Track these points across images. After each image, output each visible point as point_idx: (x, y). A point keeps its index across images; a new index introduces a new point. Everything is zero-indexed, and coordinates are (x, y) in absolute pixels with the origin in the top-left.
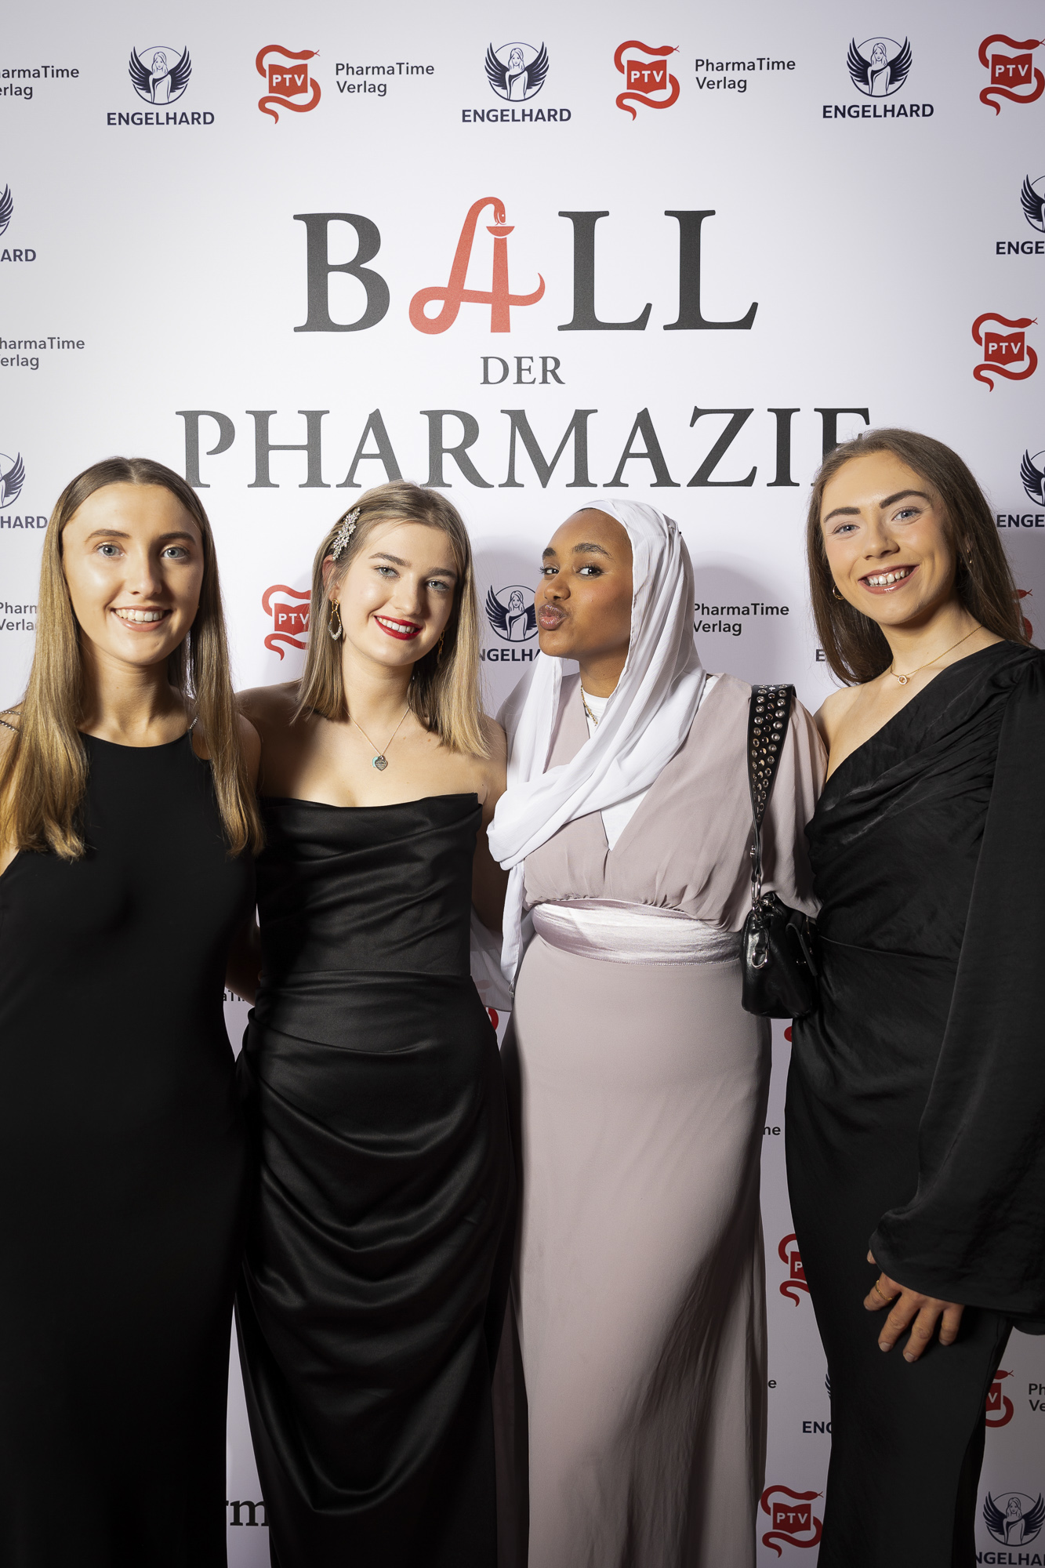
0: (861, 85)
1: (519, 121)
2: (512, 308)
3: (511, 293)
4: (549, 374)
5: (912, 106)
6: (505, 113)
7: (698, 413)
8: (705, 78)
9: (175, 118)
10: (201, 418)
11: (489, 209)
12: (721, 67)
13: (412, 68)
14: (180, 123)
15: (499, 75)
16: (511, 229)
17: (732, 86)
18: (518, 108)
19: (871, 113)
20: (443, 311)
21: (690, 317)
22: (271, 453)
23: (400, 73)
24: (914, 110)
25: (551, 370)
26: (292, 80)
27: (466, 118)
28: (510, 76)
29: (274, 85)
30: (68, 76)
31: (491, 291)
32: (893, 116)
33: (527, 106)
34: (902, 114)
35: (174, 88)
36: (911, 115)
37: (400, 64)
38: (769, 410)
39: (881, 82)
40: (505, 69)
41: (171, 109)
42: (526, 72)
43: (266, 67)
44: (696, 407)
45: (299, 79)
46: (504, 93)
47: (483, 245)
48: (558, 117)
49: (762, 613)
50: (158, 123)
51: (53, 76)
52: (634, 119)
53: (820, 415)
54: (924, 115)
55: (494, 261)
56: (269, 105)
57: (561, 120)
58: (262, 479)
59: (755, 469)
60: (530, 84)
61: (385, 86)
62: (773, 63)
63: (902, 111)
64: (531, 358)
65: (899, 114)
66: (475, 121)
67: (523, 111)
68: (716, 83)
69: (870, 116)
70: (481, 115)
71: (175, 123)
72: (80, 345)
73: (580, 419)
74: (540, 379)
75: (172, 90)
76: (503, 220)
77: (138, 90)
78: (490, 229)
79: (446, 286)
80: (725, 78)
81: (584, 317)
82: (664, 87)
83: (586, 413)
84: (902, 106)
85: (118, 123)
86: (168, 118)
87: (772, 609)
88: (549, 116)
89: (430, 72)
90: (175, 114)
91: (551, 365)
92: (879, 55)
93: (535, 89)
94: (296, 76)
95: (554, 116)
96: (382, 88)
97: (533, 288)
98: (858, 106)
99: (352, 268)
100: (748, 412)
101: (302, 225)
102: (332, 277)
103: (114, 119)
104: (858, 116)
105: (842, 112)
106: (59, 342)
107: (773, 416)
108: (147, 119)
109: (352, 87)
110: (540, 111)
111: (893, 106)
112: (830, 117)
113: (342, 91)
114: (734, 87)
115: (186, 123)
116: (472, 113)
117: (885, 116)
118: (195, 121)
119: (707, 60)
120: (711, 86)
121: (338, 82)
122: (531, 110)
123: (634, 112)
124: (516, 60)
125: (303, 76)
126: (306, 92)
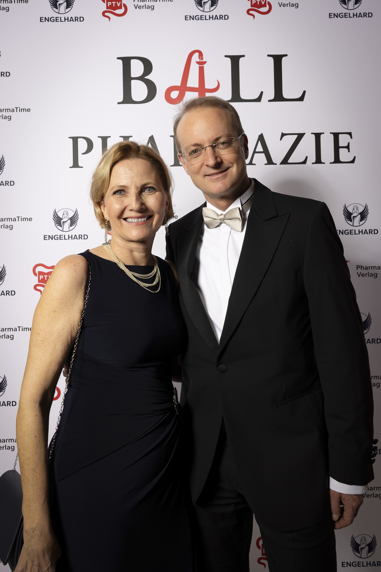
0: (343, 5)
1: (208, 20)
2: (207, 94)
5: (364, 13)
6: (202, 17)
7: (283, 135)
8: (282, 3)
9: (68, 19)
10: (79, 140)
11: (197, 54)
14: (70, 21)
15: (199, 2)
16: (205, 62)
17: (292, 6)
18: (207, 15)
19: (348, 16)
20: (178, 95)
21: (279, 97)
24: (365, 15)
26: (116, 4)
27: (187, 19)
28: (204, 2)
29: (108, 6)
31: (198, 87)
32: (357, 17)
33: (211, 14)
34: (360, 16)
35: (67, 7)
36: (364, 17)
38: (312, 133)
39: (351, 4)
41: (66, 16)
44: (282, 133)
45: (119, 4)
46: (201, 9)
47: (194, 69)
48: (223, 18)
50: (61, 21)
51: (17, 3)
52: (254, 19)
53: (332, 135)
54: (369, 17)
55: (199, 75)
56: (106, 14)
57: (225, 19)
59: (307, 157)
60: (212, 5)
61: (153, 6)
63: (360, 15)
66: (190, 20)
67: (210, 16)
68: (286, 5)
69: (347, 17)
70: (192, 17)
71: (68, 21)
72: (29, 110)
76: (202, 59)
77: (53, 8)
78: (198, 63)
79: (180, 85)
80: (289, 3)
81: (236, 97)
82: (266, 6)
84: (360, 13)
85: (44, 21)
86: (65, 19)
88: (220, 18)
90: (68, 17)
93: (214, 7)
97: (215, 86)
98: (343, 13)
99: (141, 78)
100: (304, 134)
101: (121, 62)
102: (133, 82)
103: (43, 20)
104: (343, 17)
105: (336, 16)
106: (20, 109)
107: (314, 136)
108: (57, 19)
109: (140, 7)
110: (216, 16)
111: (357, 13)
112: (332, 18)
113: (136, 8)
114: (293, 6)
115: (72, 21)
116: (189, 17)
117: (354, 17)
118: (76, 20)
120: (284, 6)
121: (134, 5)
122: (213, 16)
123: (254, 16)
125: (120, 2)
126: (122, 9)
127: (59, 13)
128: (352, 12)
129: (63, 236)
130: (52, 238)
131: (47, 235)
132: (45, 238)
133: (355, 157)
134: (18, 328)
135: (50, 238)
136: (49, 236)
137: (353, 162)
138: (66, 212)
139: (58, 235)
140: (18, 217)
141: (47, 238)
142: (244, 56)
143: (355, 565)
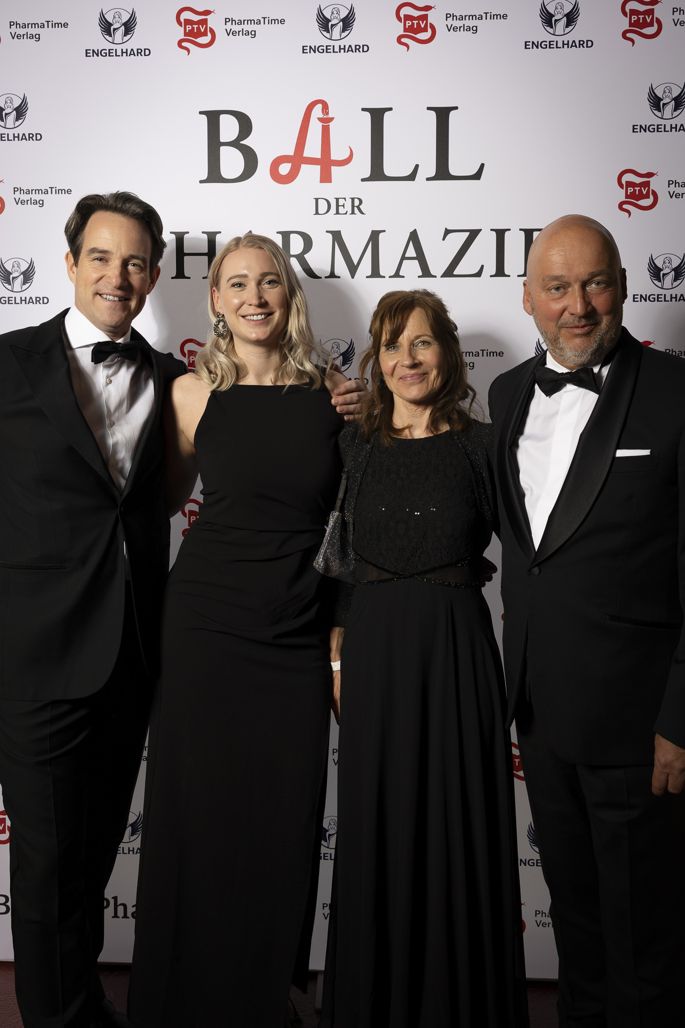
0: (548, 28)
1: (337, 52)
2: (333, 168)
3: (332, 158)
4: (356, 209)
5: (580, 41)
6: (328, 48)
7: (447, 232)
8: (452, 25)
9: (126, 53)
11: (319, 107)
12: (462, 18)
13: (272, 20)
14: (130, 56)
15: (325, 24)
16: (332, 119)
17: (468, 30)
18: (337, 44)
19: (555, 46)
20: (290, 170)
21: (443, 172)
22: (186, 258)
23: (264, 24)
24: (581, 44)
25: (357, 206)
26: (198, 29)
27: (305, 51)
28: (332, 24)
29: (187, 31)
30: (61, 27)
31: (319, 157)
32: (568, 47)
33: (342, 43)
34: (574, 46)
35: (126, 34)
36: (579, 47)
37: (264, 18)
38: (492, 230)
39: (560, 26)
40: (329, 21)
42: (341, 22)
43: (182, 20)
44: (446, 228)
45: (203, 28)
46: (328, 35)
47: (315, 128)
48: (361, 50)
49: (487, 356)
50: (116, 55)
51: (52, 27)
52: (408, 51)
53: (523, 233)
54: (587, 47)
55: (322, 139)
56: (184, 44)
58: (180, 274)
59: (482, 266)
61: (255, 31)
62: (494, 15)
64: (345, 199)
65: (572, 46)
66: (310, 52)
67: (340, 46)
68: (458, 28)
70: (314, 49)
71: (127, 55)
72: (69, 192)
73: (374, 237)
74: (350, 212)
75: (125, 35)
76: (327, 113)
77: (104, 35)
78: (320, 119)
79: (293, 155)
80: (464, 25)
82: (427, 31)
83: (378, 232)
84: (574, 41)
85: (92, 56)
86: (122, 52)
87: (493, 353)
88: (356, 49)
89: (282, 22)
90: (127, 50)
91: (357, 203)
92: (559, 10)
93: (347, 32)
94: (200, 26)
95: (358, 49)
96: (253, 33)
97: (345, 156)
98: (546, 42)
99: (235, 144)
100: (479, 231)
101: (204, 118)
102: (222, 149)
103: (90, 53)
104: (546, 48)
105: (536, 45)
106: (56, 190)
107: (494, 233)
108: (110, 53)
109: (235, 32)
110: (350, 46)
111: (568, 41)
112: (530, 48)
113: (228, 35)
114: (470, 30)
116: (308, 48)
117: (563, 47)
118: (139, 54)
119: (453, 14)
120: (455, 30)
121: (226, 30)
122: (345, 46)
123: (408, 46)
124: (335, 15)
125: (205, 26)
126: (207, 36)
127: (113, 43)
128: (560, 40)
142: (391, 109)
143: (532, 864)
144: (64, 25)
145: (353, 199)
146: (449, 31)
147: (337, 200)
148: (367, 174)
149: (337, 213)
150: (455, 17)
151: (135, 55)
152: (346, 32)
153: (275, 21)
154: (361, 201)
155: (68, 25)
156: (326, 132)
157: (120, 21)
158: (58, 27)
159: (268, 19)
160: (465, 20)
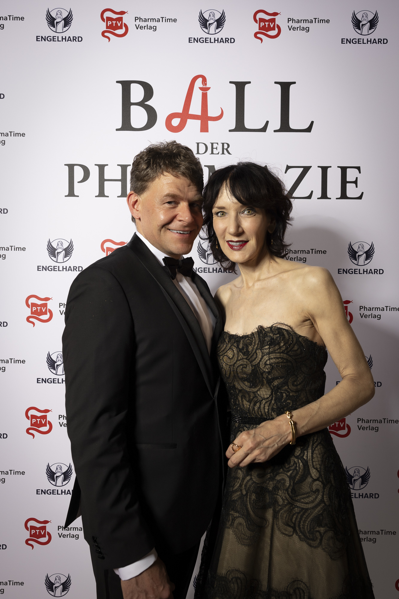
0: (357, 30)
1: (213, 43)
2: (209, 122)
3: (209, 115)
4: (225, 150)
5: (379, 39)
6: (207, 39)
7: (288, 168)
8: (292, 26)
9: (65, 39)
10: (75, 167)
11: (200, 80)
12: (298, 21)
13: (168, 19)
14: (68, 41)
15: (204, 23)
16: (209, 88)
20: (180, 123)
21: (285, 127)
22: (106, 182)
23: (162, 22)
24: (380, 41)
26: (116, 24)
27: (191, 41)
28: (209, 23)
29: (108, 25)
30: (19, 20)
31: (200, 115)
32: (371, 43)
34: (375, 43)
35: (65, 26)
36: (379, 43)
37: (162, 18)
38: (318, 167)
39: (366, 29)
40: (207, 21)
42: (216, 22)
43: (105, 18)
44: (287, 165)
45: (119, 24)
46: (206, 31)
47: (197, 95)
49: (315, 253)
50: (58, 41)
51: (13, 20)
52: (261, 43)
53: (340, 169)
54: (384, 43)
55: (202, 102)
56: (106, 34)
57: (231, 42)
58: (101, 194)
59: (312, 192)
60: (218, 27)
61: (156, 27)
62: (320, 20)
63: (375, 41)
64: (217, 143)
65: (373, 43)
66: (194, 42)
67: (215, 38)
68: (296, 28)
69: (361, 43)
70: (197, 40)
71: (66, 41)
72: (23, 135)
74: (221, 152)
76: (206, 84)
77: (50, 27)
78: (201, 88)
79: (181, 112)
81: (240, 126)
82: (275, 30)
84: (375, 39)
85: (41, 41)
86: (62, 39)
87: (319, 251)
88: (226, 41)
89: (175, 21)
90: (66, 37)
91: (226, 146)
92: (365, 18)
94: (118, 22)
95: (228, 41)
96: (155, 28)
97: (218, 114)
98: (356, 39)
99: (141, 104)
100: (309, 167)
101: (120, 85)
102: (133, 108)
103: (39, 39)
104: (356, 43)
105: (349, 41)
106: (14, 133)
107: (320, 169)
108: (53, 39)
109: (142, 27)
110: (222, 39)
111: (371, 39)
112: (345, 43)
113: (137, 29)
114: (304, 30)
115: (70, 41)
116: (193, 39)
117: (367, 43)
118: (74, 40)
119: (293, 19)
120: (294, 29)
121: (136, 25)
122: (218, 38)
123: (261, 40)
124: (212, 17)
125: (121, 22)
126: (122, 29)
127: (56, 32)
128: (365, 38)
129: (57, 268)
130: (45, 269)
131: (41, 266)
132: (38, 268)
133: (363, 193)
134: (10, 360)
135: (44, 269)
136: (43, 267)
137: (360, 198)
138: (60, 242)
139: (52, 266)
140: (11, 246)
141: (40, 268)
142: (249, 83)
144: (21, 19)
145: (223, 144)
146: (290, 30)
147: (212, 144)
148: (233, 127)
149: (212, 153)
150: (294, 21)
151: (71, 41)
152: (219, 29)
153: (170, 20)
154: (228, 145)
155: (24, 18)
156: (205, 98)
157: (61, 17)
158: (17, 20)
159: (165, 18)
160: (301, 23)
